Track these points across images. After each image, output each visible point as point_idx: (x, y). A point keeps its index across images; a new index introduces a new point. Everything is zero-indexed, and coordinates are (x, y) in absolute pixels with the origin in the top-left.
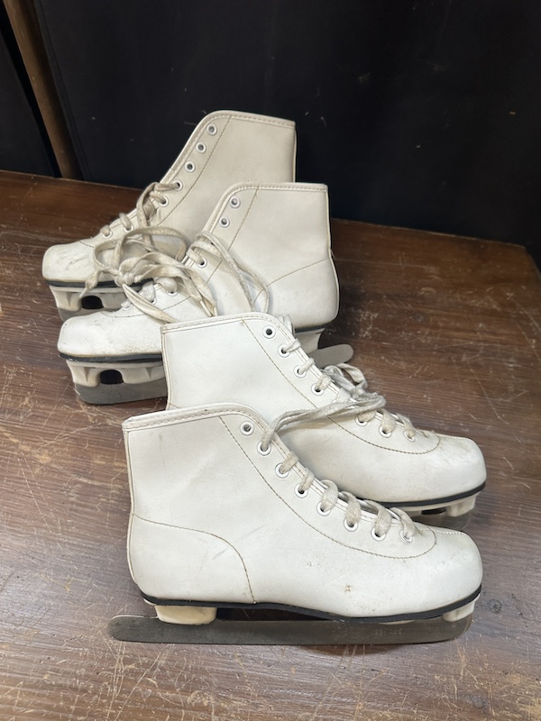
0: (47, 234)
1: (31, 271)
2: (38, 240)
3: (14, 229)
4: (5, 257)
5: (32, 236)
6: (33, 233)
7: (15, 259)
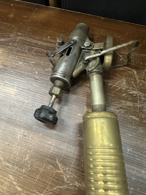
0: (42, 40)
1: (33, 64)
2: (37, 44)
3: (24, 36)
4: (19, 54)
5: (34, 41)
6: (34, 39)
7: (25, 55)
